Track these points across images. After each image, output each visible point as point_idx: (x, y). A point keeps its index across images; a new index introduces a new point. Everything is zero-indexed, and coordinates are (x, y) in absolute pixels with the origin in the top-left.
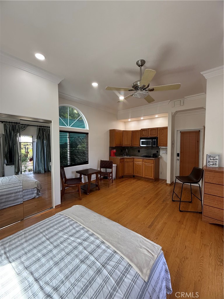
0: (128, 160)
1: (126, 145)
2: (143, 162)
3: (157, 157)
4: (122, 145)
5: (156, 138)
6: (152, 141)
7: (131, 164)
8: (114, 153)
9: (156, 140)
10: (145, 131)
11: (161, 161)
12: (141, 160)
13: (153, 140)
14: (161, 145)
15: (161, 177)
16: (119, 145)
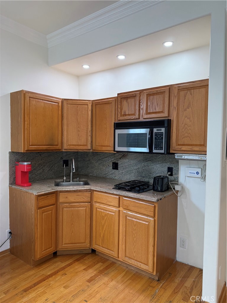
0: (72, 198)
1: (72, 147)
2: (121, 209)
3: (168, 189)
4: (59, 147)
5: (166, 123)
6: (151, 132)
7: (83, 210)
8: (23, 173)
9: (163, 130)
10: (129, 100)
11: (181, 202)
12: (114, 200)
13: (155, 130)
14: (184, 148)
15: (180, 257)
16: (44, 147)
